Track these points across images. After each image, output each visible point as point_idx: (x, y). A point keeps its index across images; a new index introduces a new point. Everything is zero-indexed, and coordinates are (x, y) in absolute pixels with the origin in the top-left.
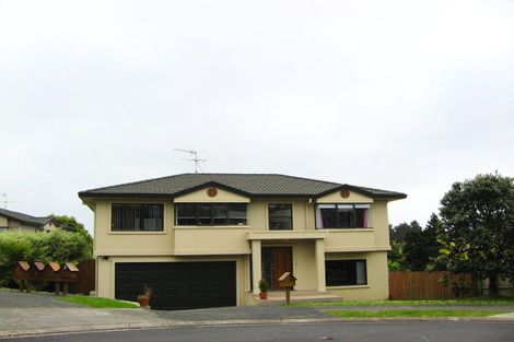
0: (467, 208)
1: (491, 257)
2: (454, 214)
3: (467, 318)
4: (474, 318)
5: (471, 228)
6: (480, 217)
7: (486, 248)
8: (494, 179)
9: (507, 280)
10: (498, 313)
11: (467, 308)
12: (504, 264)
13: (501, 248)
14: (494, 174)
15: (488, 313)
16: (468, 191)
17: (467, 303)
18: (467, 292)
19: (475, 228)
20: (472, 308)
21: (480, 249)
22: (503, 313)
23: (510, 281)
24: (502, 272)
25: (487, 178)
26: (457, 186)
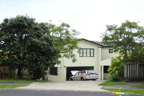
0: (10, 32)
1: (19, 58)
2: (3, 35)
3: (5, 89)
4: (9, 89)
5: (11, 43)
6: (16, 38)
7: (18, 54)
8: (25, 19)
9: (27, 70)
10: (21, 86)
11: (5, 84)
12: (26, 62)
13: (25, 54)
14: (25, 16)
15: (16, 86)
16: (11, 23)
17: (6, 81)
18: (6, 76)
19: (13, 43)
20: (8, 84)
21: (14, 54)
22: (23, 86)
24: (24, 66)
25: (22, 17)
26: (6, 20)
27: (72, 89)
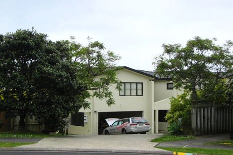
0: (7, 57)
1: (22, 98)
4: (5, 148)
5: (9, 75)
6: (16, 66)
7: (19, 91)
8: (30, 34)
9: (34, 117)
10: (24, 144)
12: (32, 104)
13: (31, 91)
14: (31, 30)
15: (16, 144)
16: (8, 42)
19: (11, 73)
20: (3, 141)
21: (14, 92)
22: (27, 144)
23: (36, 119)
24: (30, 112)
25: (25, 32)
27: (107, 149)
